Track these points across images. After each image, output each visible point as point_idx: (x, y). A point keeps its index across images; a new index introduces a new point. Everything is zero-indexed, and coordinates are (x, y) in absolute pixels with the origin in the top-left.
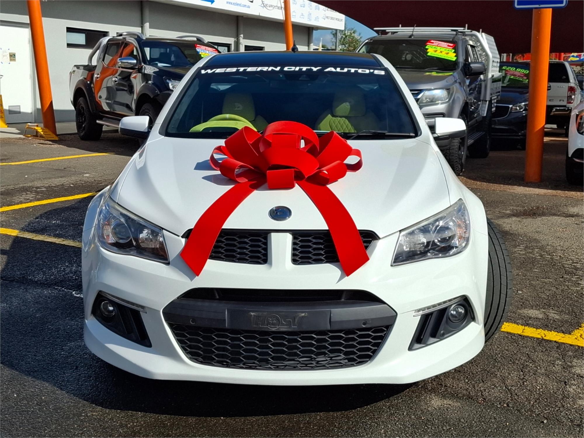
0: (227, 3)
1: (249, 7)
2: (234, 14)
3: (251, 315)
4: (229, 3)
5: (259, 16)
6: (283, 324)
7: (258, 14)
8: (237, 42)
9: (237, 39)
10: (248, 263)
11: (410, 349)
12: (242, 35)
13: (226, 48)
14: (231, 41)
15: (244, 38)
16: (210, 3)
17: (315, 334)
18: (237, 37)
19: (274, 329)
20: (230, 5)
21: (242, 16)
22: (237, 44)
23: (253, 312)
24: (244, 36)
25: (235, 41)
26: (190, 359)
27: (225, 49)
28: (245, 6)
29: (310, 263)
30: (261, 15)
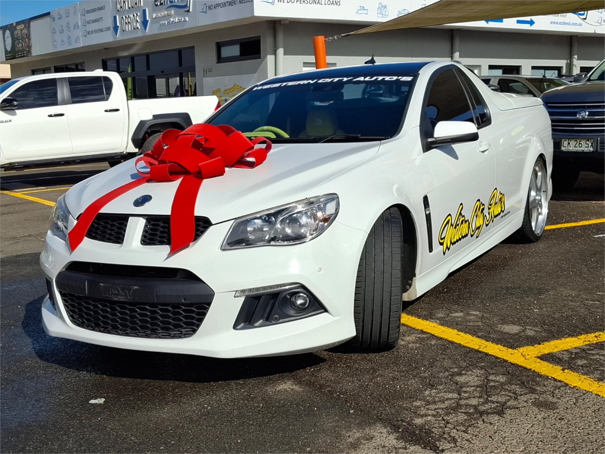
0: (551, 23)
1: (580, 25)
2: (566, 34)
3: (101, 285)
4: (554, 23)
5: (595, 33)
6: (122, 295)
7: (593, 32)
8: (570, 64)
9: (570, 60)
10: (113, 242)
11: (235, 327)
12: (576, 56)
13: (556, 72)
14: (562, 63)
15: (578, 59)
16: (529, 25)
17: (148, 306)
18: (570, 58)
19: (116, 299)
20: (556, 25)
21: (577, 36)
22: (570, 66)
23: (102, 283)
24: (578, 57)
25: (567, 63)
26: (71, 321)
27: (554, 73)
28: (575, 24)
29: (154, 244)
30: (597, 32)
